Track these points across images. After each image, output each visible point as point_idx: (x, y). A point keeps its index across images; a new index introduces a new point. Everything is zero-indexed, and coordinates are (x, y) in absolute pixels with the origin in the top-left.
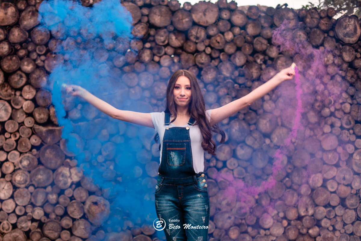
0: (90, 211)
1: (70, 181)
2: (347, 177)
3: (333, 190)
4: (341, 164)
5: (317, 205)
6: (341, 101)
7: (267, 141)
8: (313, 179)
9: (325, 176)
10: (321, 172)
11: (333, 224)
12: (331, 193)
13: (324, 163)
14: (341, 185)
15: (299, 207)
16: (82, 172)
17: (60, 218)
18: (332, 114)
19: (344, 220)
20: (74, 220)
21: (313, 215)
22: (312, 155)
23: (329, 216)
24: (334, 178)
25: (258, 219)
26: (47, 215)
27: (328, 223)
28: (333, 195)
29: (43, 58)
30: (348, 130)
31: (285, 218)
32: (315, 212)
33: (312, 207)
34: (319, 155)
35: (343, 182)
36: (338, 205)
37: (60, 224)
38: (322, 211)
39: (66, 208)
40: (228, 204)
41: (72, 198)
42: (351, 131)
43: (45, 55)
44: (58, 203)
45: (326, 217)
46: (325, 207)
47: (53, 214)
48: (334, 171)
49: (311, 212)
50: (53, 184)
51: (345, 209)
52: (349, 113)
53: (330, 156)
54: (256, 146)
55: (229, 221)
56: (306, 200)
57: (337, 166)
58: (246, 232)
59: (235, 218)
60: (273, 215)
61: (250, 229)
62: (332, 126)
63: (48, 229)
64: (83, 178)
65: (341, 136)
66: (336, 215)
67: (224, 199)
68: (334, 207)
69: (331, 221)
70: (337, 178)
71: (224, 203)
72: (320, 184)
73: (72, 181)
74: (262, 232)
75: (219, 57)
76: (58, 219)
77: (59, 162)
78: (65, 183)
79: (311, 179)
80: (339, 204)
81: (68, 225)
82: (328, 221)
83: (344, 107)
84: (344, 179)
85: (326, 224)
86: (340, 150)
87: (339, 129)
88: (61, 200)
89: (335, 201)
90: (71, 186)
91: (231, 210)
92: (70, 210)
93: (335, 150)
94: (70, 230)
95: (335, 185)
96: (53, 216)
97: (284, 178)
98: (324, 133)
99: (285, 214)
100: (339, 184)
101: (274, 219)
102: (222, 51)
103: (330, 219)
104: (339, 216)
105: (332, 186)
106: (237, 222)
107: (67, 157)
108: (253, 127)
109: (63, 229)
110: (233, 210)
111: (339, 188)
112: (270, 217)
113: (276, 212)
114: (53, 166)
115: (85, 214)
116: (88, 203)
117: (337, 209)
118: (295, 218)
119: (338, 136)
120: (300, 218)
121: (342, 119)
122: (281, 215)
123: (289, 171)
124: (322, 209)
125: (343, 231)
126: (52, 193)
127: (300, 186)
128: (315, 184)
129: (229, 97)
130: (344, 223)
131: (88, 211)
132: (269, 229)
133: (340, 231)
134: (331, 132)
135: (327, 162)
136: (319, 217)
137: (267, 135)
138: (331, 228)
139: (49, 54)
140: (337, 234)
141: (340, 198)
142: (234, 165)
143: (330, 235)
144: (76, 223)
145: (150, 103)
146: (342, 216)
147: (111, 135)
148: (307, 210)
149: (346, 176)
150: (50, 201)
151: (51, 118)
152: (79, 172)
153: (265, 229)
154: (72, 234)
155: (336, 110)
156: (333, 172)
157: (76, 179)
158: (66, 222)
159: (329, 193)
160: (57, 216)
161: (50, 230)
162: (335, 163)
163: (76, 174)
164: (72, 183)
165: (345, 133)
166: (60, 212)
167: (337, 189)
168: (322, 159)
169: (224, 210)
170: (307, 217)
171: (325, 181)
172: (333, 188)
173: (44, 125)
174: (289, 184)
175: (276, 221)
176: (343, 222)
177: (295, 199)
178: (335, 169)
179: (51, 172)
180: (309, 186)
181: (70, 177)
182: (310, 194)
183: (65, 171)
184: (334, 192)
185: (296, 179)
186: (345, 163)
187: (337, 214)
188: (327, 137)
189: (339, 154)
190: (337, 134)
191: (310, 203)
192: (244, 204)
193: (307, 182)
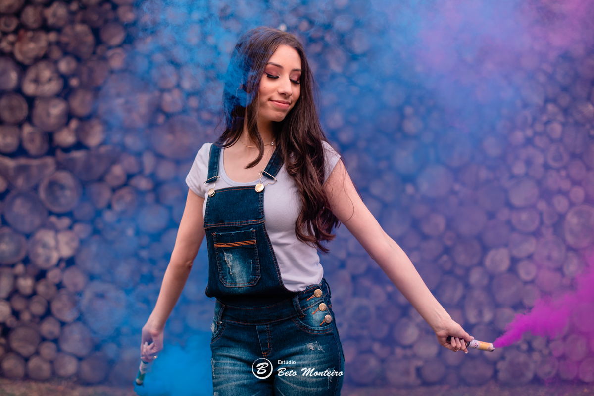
0: (91, 308)
1: (55, 257)
2: (556, 254)
3: (528, 278)
4: (544, 231)
5: (498, 306)
6: (545, 118)
7: (410, 189)
8: (492, 258)
9: (516, 253)
10: (506, 245)
11: (528, 339)
12: (526, 283)
13: (513, 229)
14: (543, 270)
15: (466, 307)
16: (77, 239)
17: (38, 320)
18: (529, 142)
20: (63, 324)
21: (491, 323)
22: (491, 215)
24: (530, 257)
25: (392, 328)
26: (16, 314)
28: (529, 287)
29: (11, 38)
30: (558, 170)
32: (495, 317)
33: (490, 309)
34: (504, 214)
35: (546, 263)
37: (38, 332)
38: (508, 316)
39: (49, 302)
41: (60, 286)
42: (563, 173)
43: (16, 32)
44: (34, 293)
46: (515, 307)
47: (27, 312)
48: (532, 245)
49: (487, 316)
50: (26, 261)
52: (561, 140)
53: (524, 216)
54: (389, 197)
56: (479, 295)
57: (536, 234)
58: (370, 351)
59: (350, 325)
61: (376, 347)
62: (529, 163)
64: (78, 251)
65: (544, 181)
70: (536, 257)
72: (505, 265)
73: (59, 255)
74: (399, 351)
75: (322, 38)
77: (37, 221)
78: (48, 259)
79: (489, 258)
81: (52, 333)
83: (551, 129)
84: (549, 258)
86: (542, 205)
87: (542, 169)
88: (41, 288)
90: (58, 265)
92: (56, 306)
93: (534, 206)
94: (56, 341)
95: (533, 269)
96: (26, 317)
97: (440, 256)
98: (513, 177)
100: (539, 267)
101: (420, 329)
102: (328, 27)
105: (526, 271)
106: (353, 334)
107: (51, 213)
108: (383, 165)
109: (43, 339)
111: (541, 274)
112: (413, 325)
114: (26, 228)
115: (81, 314)
116: (88, 295)
119: (539, 182)
121: (546, 151)
123: (449, 243)
124: (507, 312)
125: (546, 352)
126: (25, 275)
127: (469, 270)
130: (549, 337)
131: (88, 309)
132: (411, 346)
133: (540, 351)
134: (527, 175)
135: (518, 227)
137: (408, 179)
138: (524, 347)
139: (22, 32)
140: (536, 356)
141: (541, 291)
143: (522, 358)
144: (67, 330)
147: (130, 176)
148: (480, 313)
149: (552, 253)
150: (21, 290)
151: (24, 144)
152: (73, 240)
153: (405, 347)
154: (59, 350)
155: (536, 134)
156: (529, 246)
157: (66, 252)
158: (49, 327)
159: (520, 283)
160: (33, 316)
161: (21, 340)
162: (532, 229)
163: (67, 244)
164: (61, 260)
165: (552, 175)
166: (38, 308)
167: (537, 276)
168: (509, 223)
170: (481, 326)
171: (514, 261)
172: (528, 274)
173: (12, 155)
174: (448, 266)
177: (459, 292)
178: (533, 240)
179: (23, 239)
180: (486, 272)
181: (57, 248)
182: (486, 285)
183: (48, 237)
184: (532, 282)
185: (462, 258)
186: (552, 230)
188: (518, 184)
189: (541, 214)
190: (537, 177)
191: (486, 301)
192: (365, 302)
193: (481, 264)
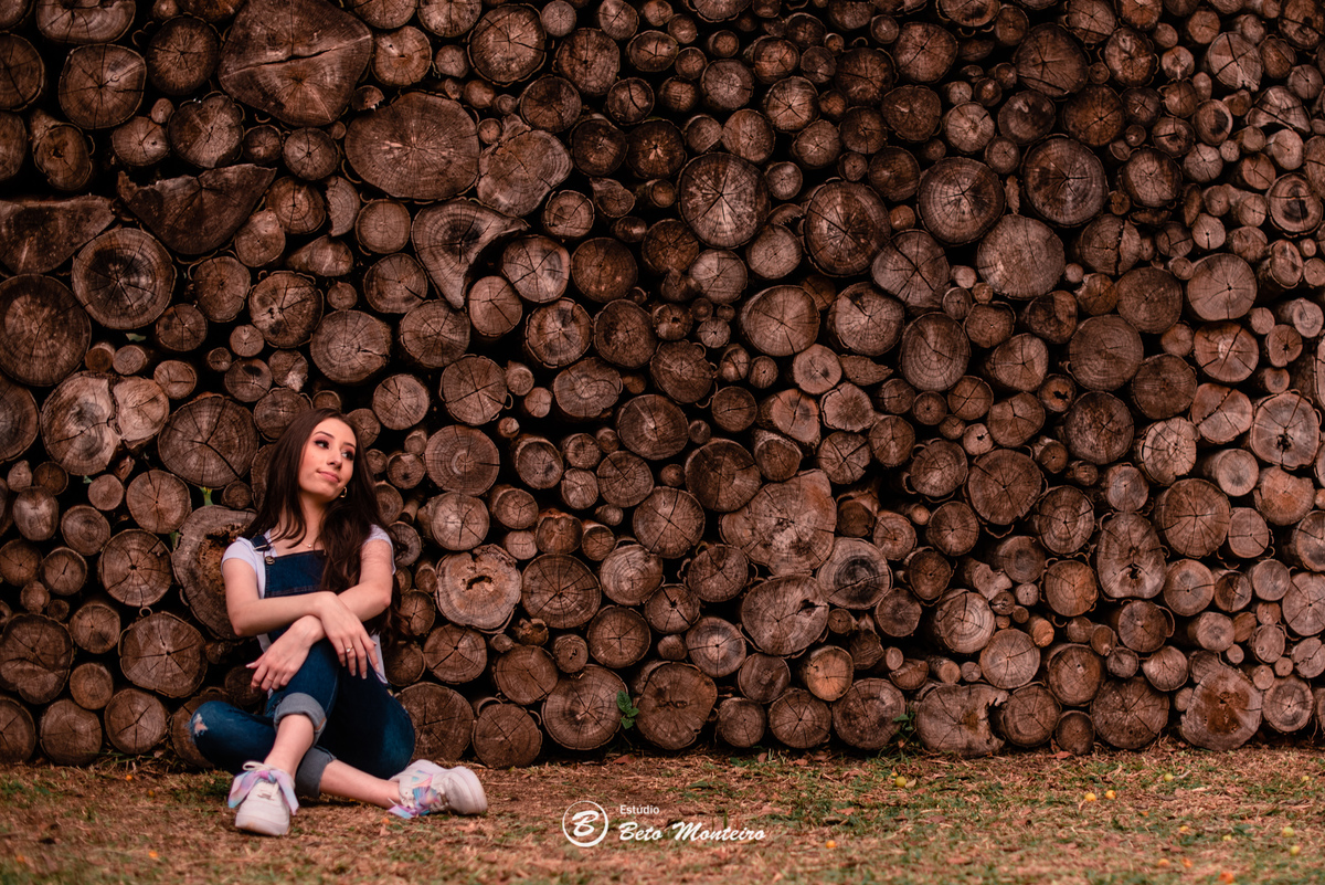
0: (200, 572)
1: (110, 439)
2: (1297, 436)
3: (1239, 491)
4: (1269, 378)
5: (1173, 556)
6: (1263, 120)
7: (965, 278)
8: (1155, 439)
10: (1186, 414)
11: (1242, 638)
12: (1235, 502)
13: (1202, 377)
14: (1271, 471)
15: (1100, 559)
16: (162, 397)
17: (66, 605)
18: (1229, 173)
19: (1288, 619)
20: (128, 615)
21: (1158, 599)
22: (1151, 343)
23: (1228, 601)
24: (1240, 442)
25: (929, 610)
27: (1223, 631)
28: (1240, 511)
30: (1296, 239)
31: (1042, 608)
32: (1168, 582)
33: (1156, 563)
34: (1179, 341)
35: (1278, 456)
36: (1262, 556)
37: (66, 635)
38: (1196, 581)
39: (93, 560)
40: (801, 548)
41: (121, 520)
42: (1308, 246)
44: (58, 537)
45: (1212, 607)
46: (1210, 561)
47: (38, 586)
48: (1243, 413)
49: (1151, 581)
50: (38, 456)
51: (1293, 574)
52: (1300, 171)
53: (1223, 345)
54: (917, 297)
55: (805, 620)
56: (1129, 529)
57: (1254, 389)
58: (880, 671)
59: (832, 607)
60: (992, 594)
61: (894, 659)
62: (1231, 221)
63: (13, 655)
64: (168, 426)
65: (1267, 262)
66: (1256, 600)
67: (782, 524)
68: (1246, 565)
69: (1235, 626)
70: (1253, 441)
71: (783, 540)
72: (1184, 462)
73: (120, 438)
74: (947, 668)
76: (60, 610)
77: (65, 355)
78: (91, 452)
79: (1148, 442)
80: (1267, 552)
81: (102, 638)
82: (1226, 623)
83: (1276, 143)
84: (1284, 444)
85: (1218, 638)
86: (1263, 321)
87: (1260, 234)
88: (74, 524)
89: (1249, 537)
90: (113, 467)
91: (815, 573)
92: (113, 567)
93: (1244, 322)
94: (112, 660)
95: (1249, 471)
96: (38, 598)
97: (1035, 439)
98: (1196, 253)
99: (1042, 591)
100: (1263, 465)
101: (996, 614)
103: (1231, 615)
104: (1266, 602)
105: (1234, 475)
106: (839, 627)
107: (101, 333)
108: (901, 217)
109: (83, 656)
110: (822, 575)
111: (1266, 484)
112: (980, 603)
113: (1002, 582)
114: (39, 370)
115: (175, 588)
116: (192, 538)
117: (1257, 570)
118: (1083, 608)
119: (1254, 265)
120: (1105, 610)
121: (1267, 195)
122: (1027, 594)
123: (1057, 406)
124: (1195, 571)
125: (1285, 667)
126: (31, 493)
127: (1103, 469)
128: (1165, 462)
129: (802, 85)
130: (1290, 632)
131: (192, 573)
132: (975, 657)
133: (1272, 665)
134: (1226, 247)
135: (1212, 371)
136: (1186, 603)
137: (964, 252)
138: (1237, 655)
140: (1263, 678)
141: (1270, 524)
142: (826, 374)
143: (1234, 682)
144: (140, 628)
145: (464, 101)
146: (1280, 602)
147: (296, 240)
148: (1134, 574)
149: (1290, 432)
150: (25, 527)
151: (38, 158)
152: (154, 400)
153: (960, 658)
154: (121, 682)
155: (1245, 154)
156: (1237, 417)
157: (137, 429)
158: (93, 623)
159: (1223, 503)
160: (54, 595)
161: (22, 660)
162: (1244, 375)
163: (138, 409)
164: (122, 451)
165: (1284, 250)
166: (65, 575)
167: (1258, 486)
168: (1190, 358)
169: (785, 571)
170: (1137, 604)
171: (1206, 449)
172: (1238, 481)
174: (1056, 460)
175: (1003, 623)
176: (1284, 627)
177: (1084, 525)
178: (1245, 402)
179: (29, 399)
180: (1143, 472)
181: (114, 420)
182: (1144, 508)
183: (92, 394)
184: (1246, 501)
185: (1088, 442)
186: (1287, 379)
187: (1261, 594)
188: (1210, 267)
189: (1261, 339)
190: (1251, 254)
191: (1145, 545)
192: (865, 549)
193: (1130, 457)
